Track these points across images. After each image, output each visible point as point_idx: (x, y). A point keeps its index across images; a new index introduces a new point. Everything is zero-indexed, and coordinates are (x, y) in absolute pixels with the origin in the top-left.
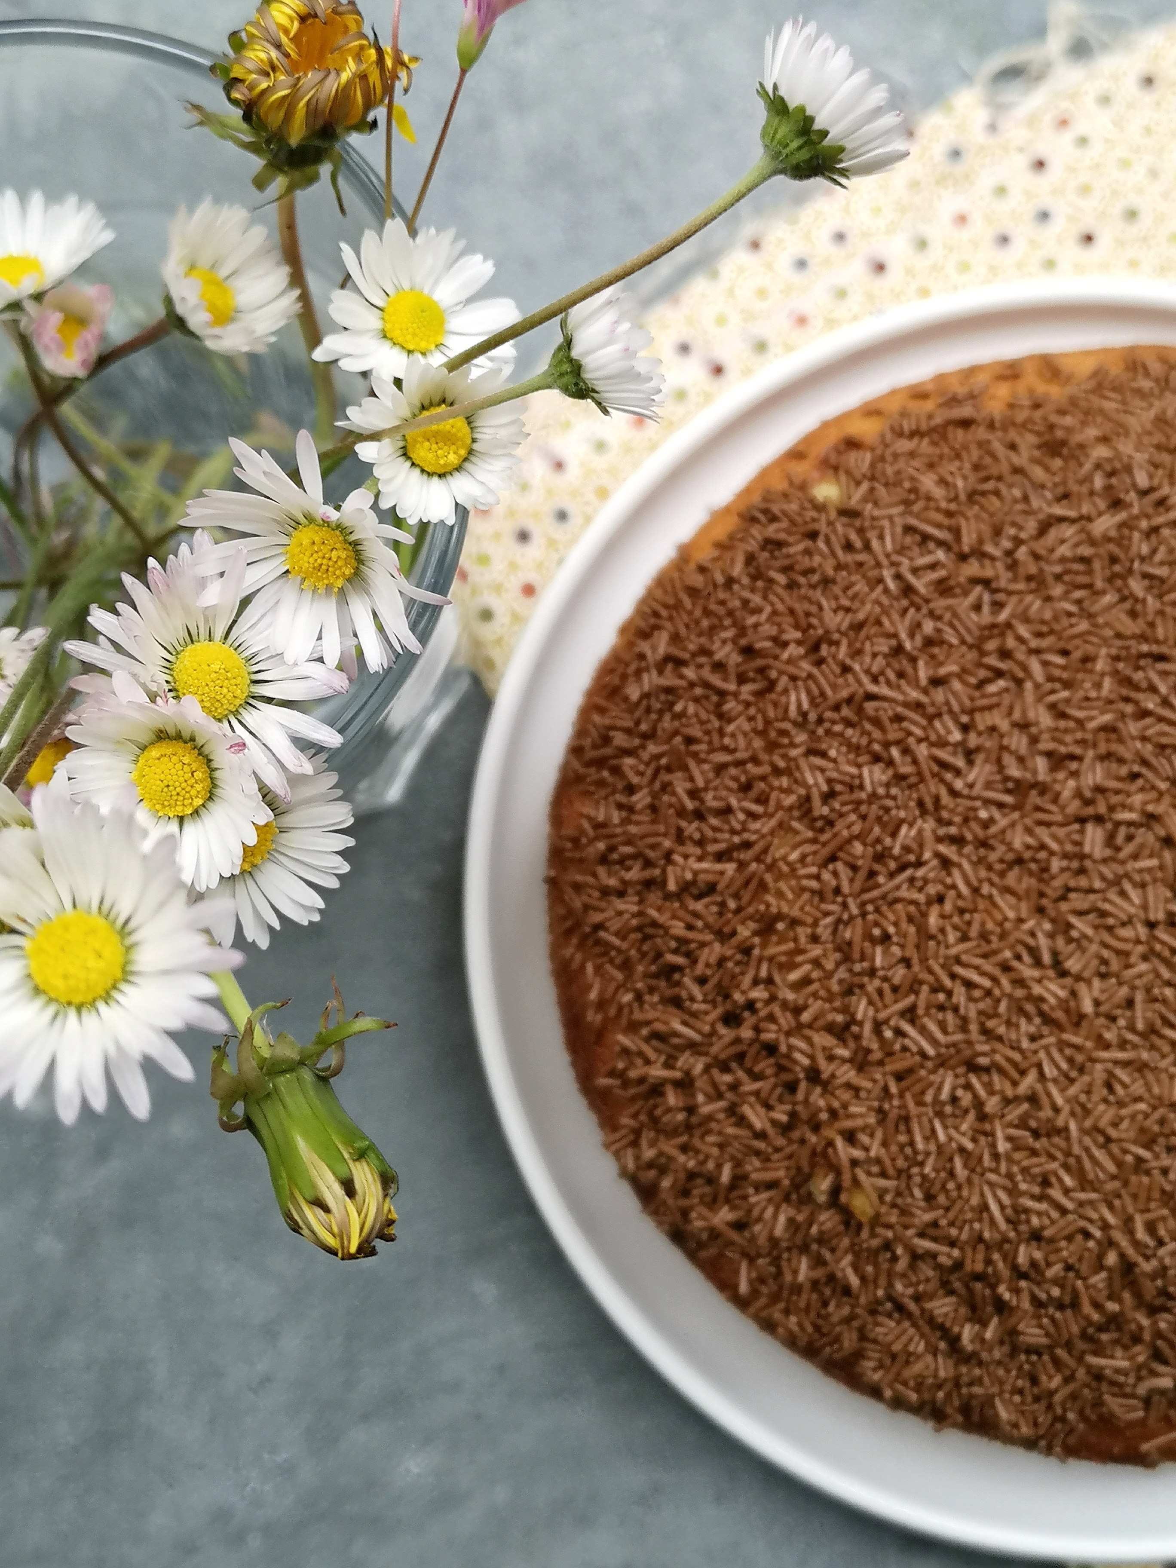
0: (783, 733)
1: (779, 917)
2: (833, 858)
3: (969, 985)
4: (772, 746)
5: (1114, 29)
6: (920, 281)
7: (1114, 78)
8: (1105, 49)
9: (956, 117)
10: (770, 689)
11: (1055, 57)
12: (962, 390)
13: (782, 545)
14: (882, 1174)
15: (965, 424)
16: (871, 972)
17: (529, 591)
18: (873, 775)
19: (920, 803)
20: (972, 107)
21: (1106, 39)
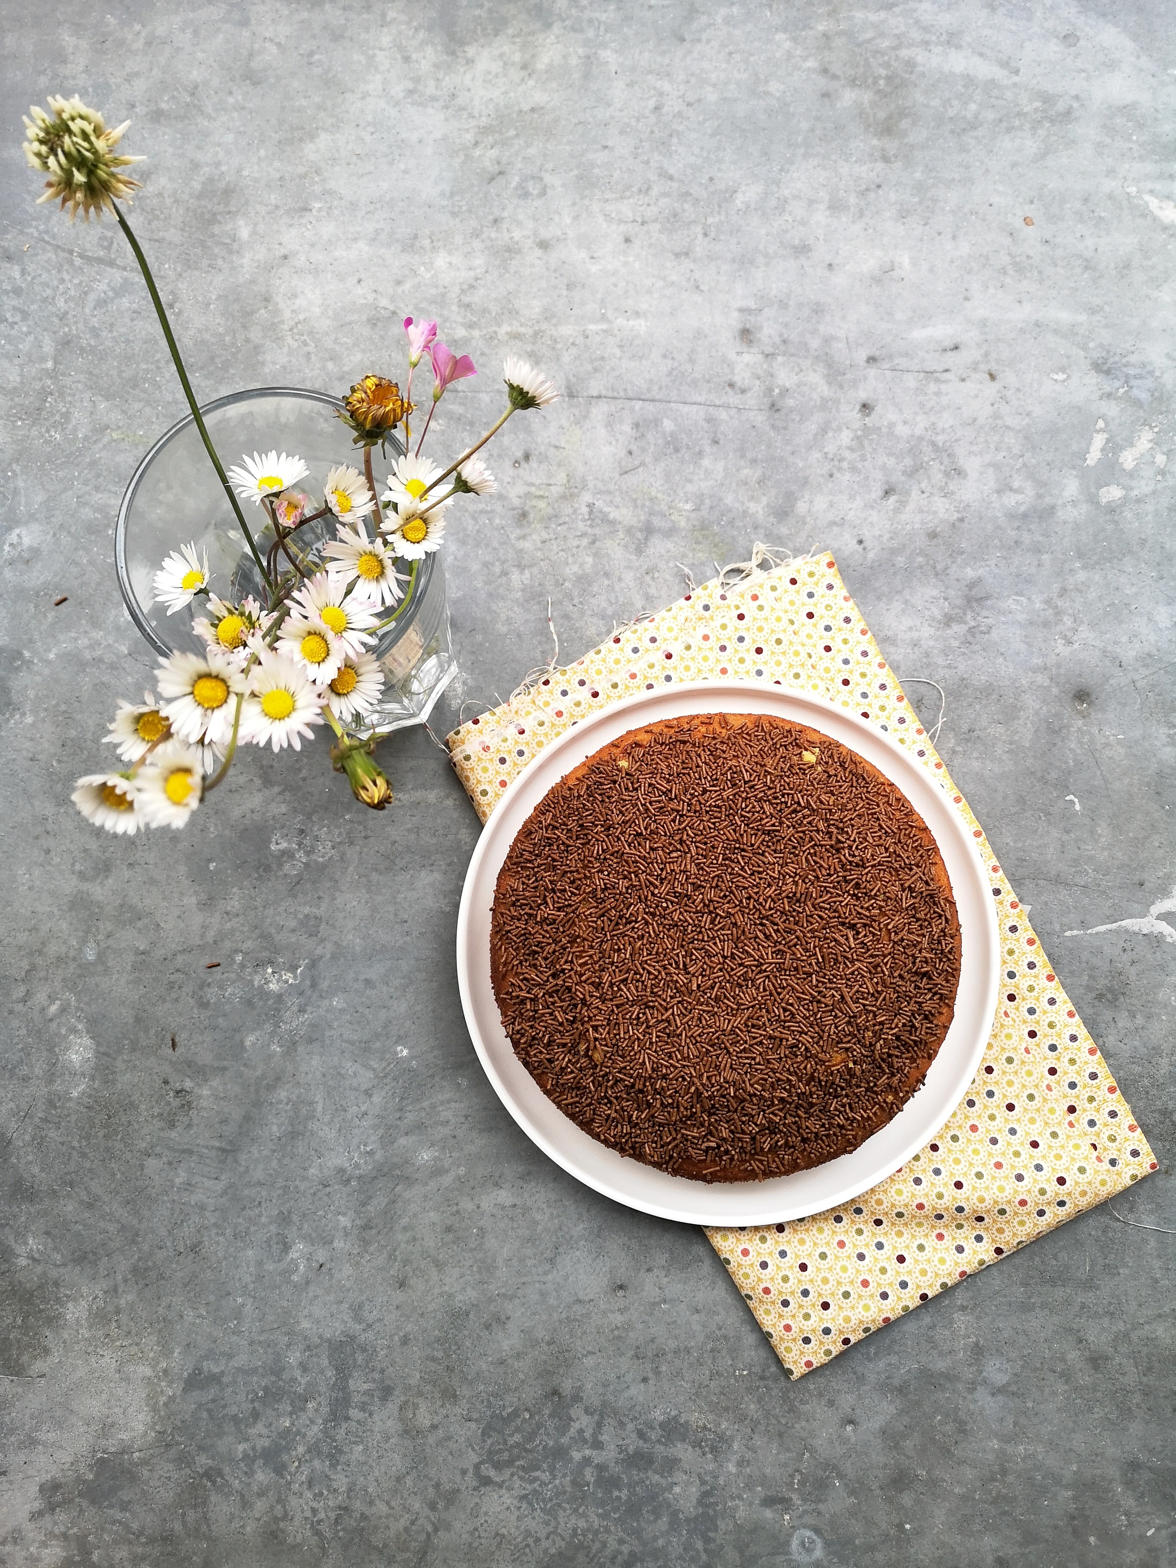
0: (589, 862)
1: (579, 936)
2: (603, 915)
3: (649, 972)
4: (585, 867)
5: (782, 557)
6: (686, 663)
7: (780, 578)
8: (777, 565)
9: (709, 591)
10: (588, 843)
11: (754, 567)
12: (686, 727)
13: (602, 784)
14: (606, 1045)
15: (684, 742)
16: (612, 963)
17: (503, 784)
18: (623, 884)
19: (640, 897)
20: (716, 587)
21: (778, 561)
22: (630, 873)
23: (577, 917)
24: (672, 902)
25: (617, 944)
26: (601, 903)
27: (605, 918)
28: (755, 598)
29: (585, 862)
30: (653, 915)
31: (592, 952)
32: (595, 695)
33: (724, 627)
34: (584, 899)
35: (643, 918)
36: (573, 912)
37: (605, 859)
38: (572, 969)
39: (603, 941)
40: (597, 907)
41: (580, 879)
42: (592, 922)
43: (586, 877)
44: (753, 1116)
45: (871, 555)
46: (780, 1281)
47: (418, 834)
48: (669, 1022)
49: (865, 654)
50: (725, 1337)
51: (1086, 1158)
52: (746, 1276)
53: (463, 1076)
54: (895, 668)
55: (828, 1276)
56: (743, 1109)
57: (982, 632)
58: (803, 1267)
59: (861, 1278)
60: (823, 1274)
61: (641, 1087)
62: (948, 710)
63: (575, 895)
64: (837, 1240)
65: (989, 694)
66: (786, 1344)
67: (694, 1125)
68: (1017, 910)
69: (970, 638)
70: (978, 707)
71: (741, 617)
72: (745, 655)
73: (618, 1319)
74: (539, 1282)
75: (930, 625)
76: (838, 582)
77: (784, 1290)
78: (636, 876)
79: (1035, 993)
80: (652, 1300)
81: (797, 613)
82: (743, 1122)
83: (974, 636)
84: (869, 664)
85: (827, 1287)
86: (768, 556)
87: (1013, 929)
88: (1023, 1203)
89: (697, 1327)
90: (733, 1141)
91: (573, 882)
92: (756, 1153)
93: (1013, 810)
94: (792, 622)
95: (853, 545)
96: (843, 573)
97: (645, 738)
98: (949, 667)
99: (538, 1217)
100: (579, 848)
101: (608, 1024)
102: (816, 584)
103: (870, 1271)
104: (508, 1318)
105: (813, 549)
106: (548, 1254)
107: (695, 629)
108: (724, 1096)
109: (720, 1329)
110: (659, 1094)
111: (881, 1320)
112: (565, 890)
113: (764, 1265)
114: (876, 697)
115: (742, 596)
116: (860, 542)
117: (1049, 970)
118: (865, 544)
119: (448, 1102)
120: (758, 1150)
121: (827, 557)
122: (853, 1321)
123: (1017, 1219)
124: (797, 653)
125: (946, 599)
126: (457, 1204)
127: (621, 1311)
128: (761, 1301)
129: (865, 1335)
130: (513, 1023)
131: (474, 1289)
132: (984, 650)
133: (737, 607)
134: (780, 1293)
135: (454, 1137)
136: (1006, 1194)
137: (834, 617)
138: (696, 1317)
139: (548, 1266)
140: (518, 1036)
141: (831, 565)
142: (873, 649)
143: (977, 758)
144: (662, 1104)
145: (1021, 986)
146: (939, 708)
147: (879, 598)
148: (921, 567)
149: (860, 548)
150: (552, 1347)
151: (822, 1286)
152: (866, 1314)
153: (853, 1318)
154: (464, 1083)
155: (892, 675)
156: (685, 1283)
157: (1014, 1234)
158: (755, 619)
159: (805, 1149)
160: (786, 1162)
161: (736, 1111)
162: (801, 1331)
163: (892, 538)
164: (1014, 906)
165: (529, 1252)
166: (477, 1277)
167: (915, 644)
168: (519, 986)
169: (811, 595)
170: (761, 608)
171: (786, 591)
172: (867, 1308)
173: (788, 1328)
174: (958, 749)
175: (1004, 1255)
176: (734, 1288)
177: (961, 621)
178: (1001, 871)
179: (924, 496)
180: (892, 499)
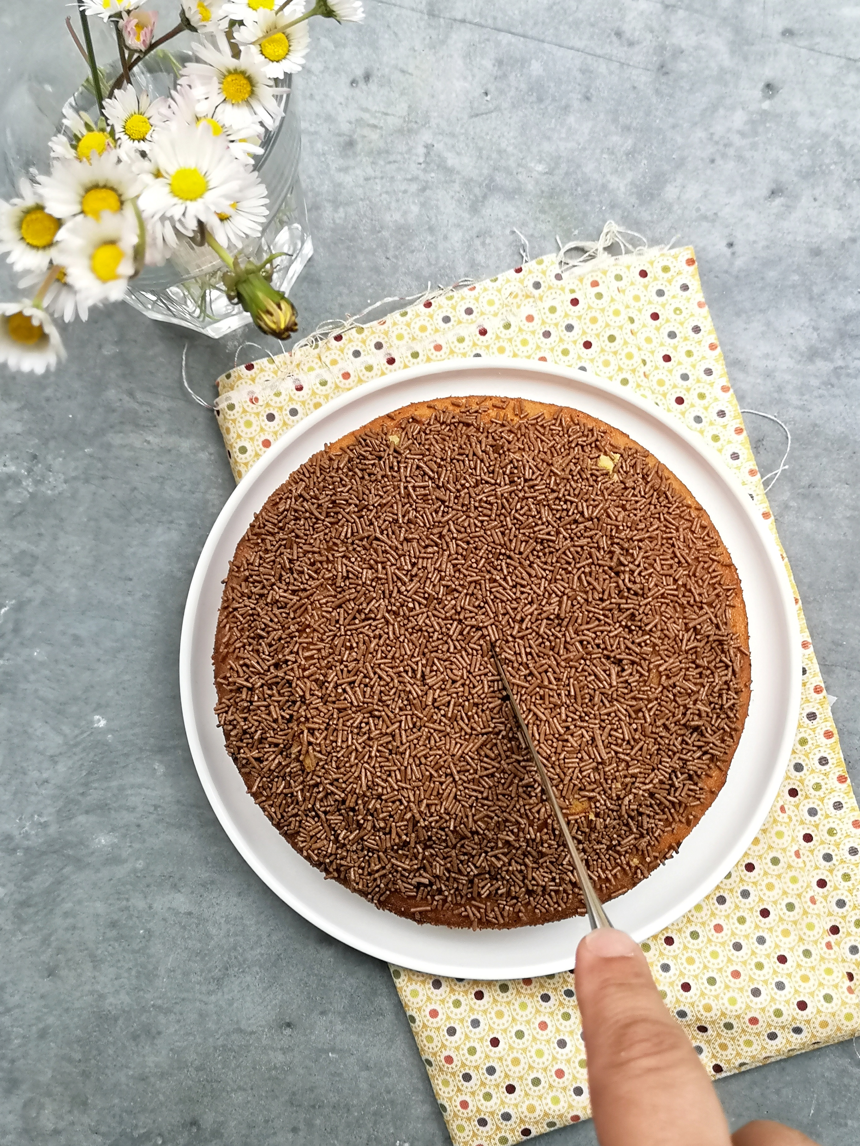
0: (336, 544)
1: (309, 626)
2: (340, 606)
3: (380, 678)
5: (634, 242)
6: (502, 344)
7: (628, 268)
8: (628, 252)
9: (543, 266)
10: (337, 523)
11: (601, 249)
12: (475, 407)
13: (366, 458)
16: (341, 662)
17: (267, 444)
18: (367, 574)
19: (384, 592)
20: (553, 263)
21: (630, 247)
22: (377, 563)
23: (311, 604)
24: (420, 604)
25: (350, 641)
26: (340, 593)
27: (342, 610)
28: (595, 284)
29: (331, 544)
30: (396, 614)
31: (321, 645)
32: (391, 361)
33: (553, 310)
34: (322, 584)
35: (384, 617)
36: (307, 598)
37: (353, 543)
38: (296, 662)
39: (335, 635)
40: (334, 596)
41: (321, 562)
42: (327, 612)
43: (328, 561)
45: (739, 263)
46: (466, 1052)
47: (162, 483)
49: (709, 372)
50: (392, 1102)
51: (836, 986)
52: (430, 1039)
53: (161, 762)
54: (741, 398)
55: (521, 1057)
57: (848, 375)
58: (495, 1042)
59: (556, 1067)
60: (515, 1055)
61: (351, 805)
62: (791, 457)
63: (313, 579)
64: (539, 1020)
65: (841, 448)
66: (459, 1122)
67: (407, 856)
68: (821, 696)
69: (834, 380)
70: (825, 460)
71: (575, 302)
72: (570, 347)
73: (279, 1058)
74: (201, 1001)
75: (791, 357)
76: (695, 284)
77: (468, 1063)
78: (384, 568)
79: (821, 793)
80: (320, 1046)
81: (640, 311)
82: (461, 862)
83: (838, 378)
84: (711, 384)
85: (516, 1069)
86: (620, 239)
87: (812, 716)
88: (754, 1021)
89: (363, 1085)
90: (448, 880)
91: (313, 564)
93: (841, 585)
94: (632, 320)
95: (722, 246)
96: (702, 274)
97: (425, 414)
98: (803, 408)
99: (214, 931)
100: (327, 527)
102: (670, 281)
103: (568, 1061)
104: (159, 1033)
105: (673, 240)
106: (217, 973)
107: (519, 307)
109: (389, 1092)
111: (569, 1116)
112: (302, 572)
113: (452, 1031)
114: (711, 424)
115: (581, 280)
116: (731, 245)
117: (842, 770)
118: (736, 248)
119: (140, 786)
120: (475, 895)
121: (687, 253)
122: (538, 1112)
123: (744, 1038)
124: (630, 356)
125: (816, 329)
126: (127, 900)
127: (284, 1051)
128: (441, 1070)
129: (548, 1130)
130: (226, 712)
131: (128, 994)
132: (847, 396)
133: (573, 291)
134: (463, 1065)
135: (139, 826)
136: (737, 1007)
137: (682, 324)
138: (365, 1074)
139: (212, 986)
140: (230, 727)
141: (690, 262)
142: (719, 368)
143: (812, 519)
144: (374, 827)
145: (806, 782)
146: (781, 454)
147: (738, 314)
148: (794, 286)
149: (728, 252)
150: (200, 1074)
151: (511, 1066)
152: (553, 1107)
153: (538, 1108)
154: (160, 769)
155: (735, 401)
156: (360, 1035)
157: (738, 1054)
158: (590, 307)
159: (531, 903)
161: (454, 847)
162: (479, 1110)
163: (768, 247)
164: (818, 690)
165: (196, 966)
166: (134, 982)
167: (768, 375)
168: (237, 672)
169: (660, 293)
170: (599, 296)
171: (632, 284)
172: (556, 1100)
173: (464, 1105)
174: (792, 504)
175: (723, 1075)
176: (416, 1050)
177: (827, 357)
178: (811, 649)
179: (816, 204)
180: (778, 201)
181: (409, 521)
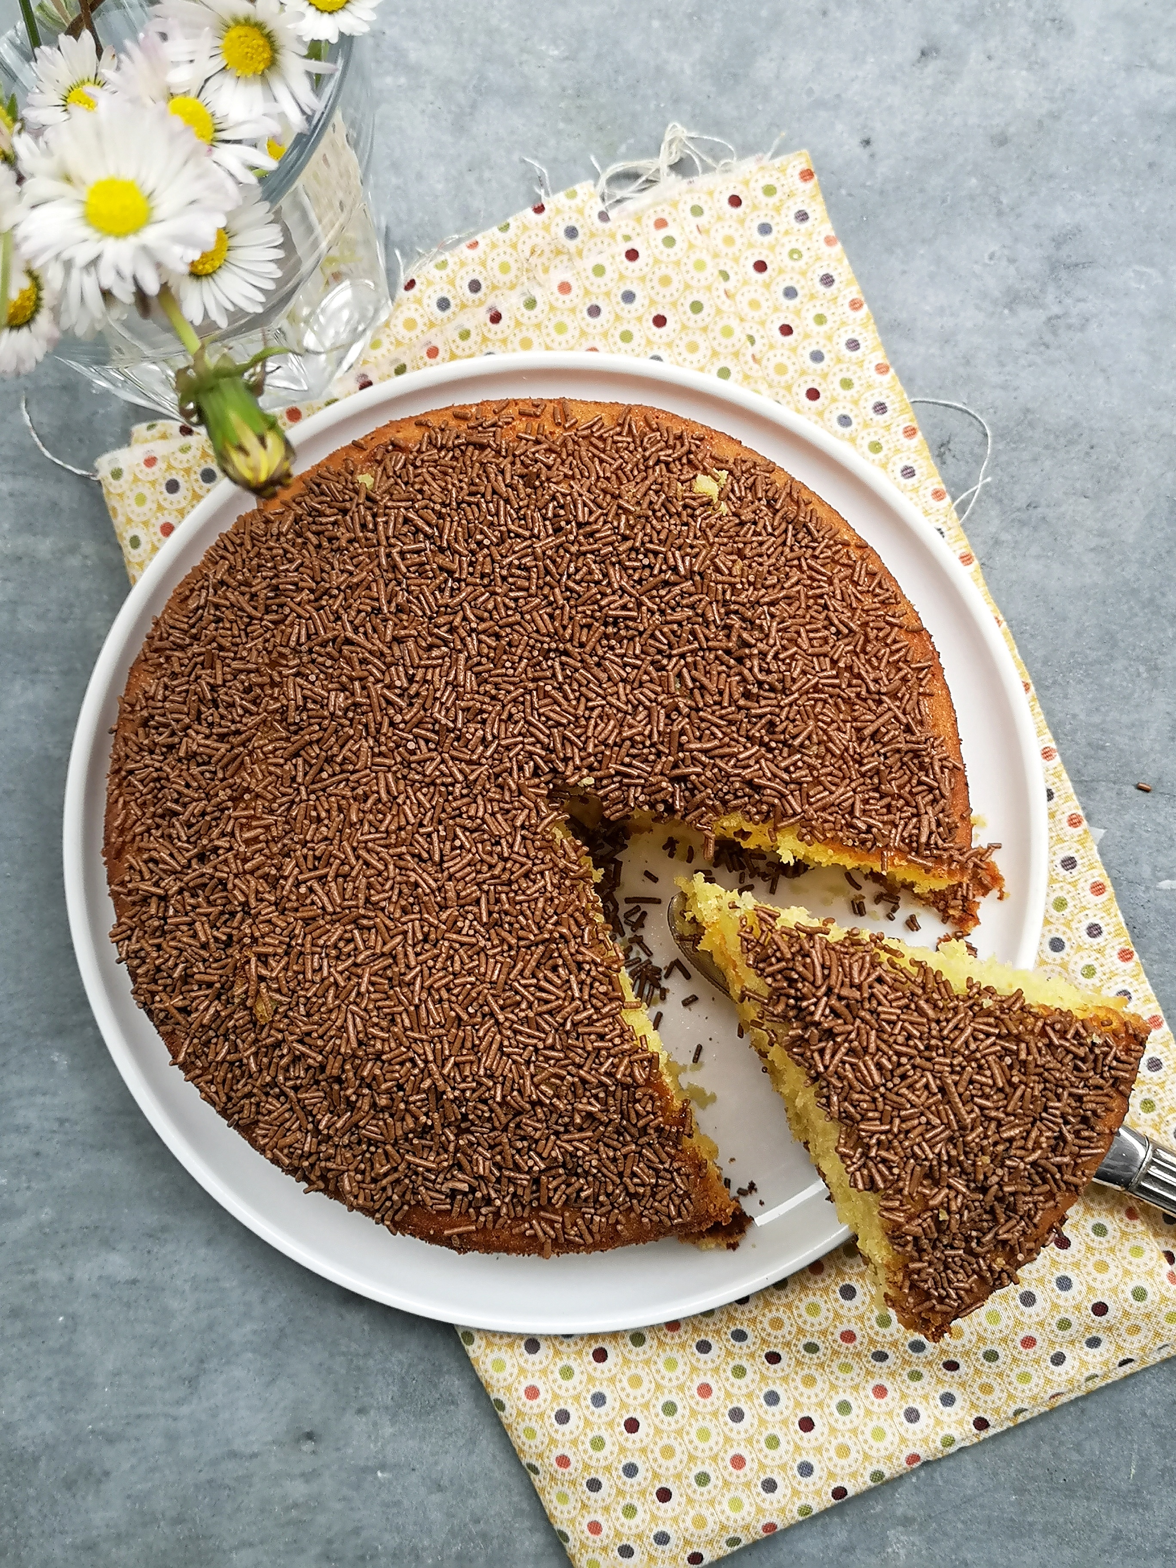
5: (716, 152)
7: (711, 193)
8: (707, 169)
9: (577, 201)
10: (282, 621)
11: (665, 169)
12: (491, 419)
13: (322, 514)
14: (279, 991)
15: (482, 447)
16: (304, 843)
17: (167, 528)
18: (338, 700)
19: (366, 726)
20: (591, 196)
21: (710, 161)
22: (352, 679)
23: (250, 754)
24: (427, 741)
25: (315, 809)
26: (296, 733)
27: (300, 761)
28: (661, 224)
29: (275, 655)
31: (271, 819)
33: (599, 270)
37: (310, 651)
38: (231, 849)
39: (292, 802)
40: (287, 739)
42: (276, 765)
43: (273, 684)
44: (536, 1142)
45: (883, 169)
46: (588, 1445)
48: (394, 958)
49: (853, 345)
50: (484, 1536)
51: (1150, 1273)
52: (531, 1433)
54: (908, 381)
55: (675, 1444)
56: (518, 1126)
57: (1069, 327)
58: (632, 1426)
59: (731, 1453)
60: (666, 1441)
61: (335, 1072)
62: (995, 465)
63: (251, 714)
64: (697, 1383)
65: (1071, 442)
66: (590, 1555)
67: (430, 1148)
68: (1079, 830)
69: (1048, 338)
70: (1048, 464)
71: (632, 255)
72: (633, 327)
73: (298, 1490)
74: (166, 1415)
75: (978, 307)
76: (817, 210)
77: (593, 1463)
78: (364, 688)
79: (1095, 980)
80: (362, 1463)
81: (736, 260)
82: (519, 1151)
83: (1055, 333)
84: (860, 364)
85: (670, 1463)
86: (692, 150)
87: (1069, 863)
88: (1029, 1342)
89: (436, 1516)
90: (498, 1180)
91: (248, 690)
92: (541, 1208)
93: (1093, 655)
94: (725, 276)
95: (853, 144)
96: (829, 195)
97: (412, 436)
98: (1004, 387)
99: (174, 1304)
100: (268, 629)
101: (287, 953)
102: (778, 209)
103: (750, 1440)
104: (107, 1474)
105: (776, 142)
106: (187, 1370)
107: (546, 270)
108: (484, 1102)
109: (477, 1521)
110: (369, 1086)
111: (760, 1528)
112: (233, 705)
113: (563, 1417)
114: (866, 425)
115: (639, 219)
116: (867, 142)
117: (1124, 940)
118: (874, 147)
119: (32, 1092)
120: (544, 1201)
121: (799, 161)
122: (710, 1525)
123: (1017, 1371)
124: (728, 332)
125: (1012, 261)
126: (33, 1271)
127: (307, 1477)
128: (553, 1478)
129: (729, 1550)
130: (129, 938)
131: (50, 1418)
132: (1072, 360)
133: (627, 238)
134: (587, 1467)
136: (1001, 1325)
137: (803, 274)
138: (436, 1498)
139: (182, 1391)
140: (137, 962)
141: (807, 175)
142: (869, 338)
143: (1038, 557)
144: (374, 1105)
145: (1071, 966)
146: (979, 461)
147: (890, 251)
148: (972, 198)
149: (863, 154)
150: (178, 1529)
151: (661, 1460)
152: (733, 1515)
153: (710, 1520)
155: (899, 387)
156: (423, 1439)
157: (1010, 1396)
158: (657, 261)
159: (631, 1209)
160: (595, 1229)
161: (505, 1129)
162: (618, 1534)
163: (924, 140)
164: (1074, 822)
165: (154, 1362)
166: (57, 1398)
167: (947, 339)
169: (765, 229)
170: (670, 242)
171: (720, 218)
172: (736, 1504)
173: (595, 1528)
174: (1005, 537)
175: (991, 1432)
176: (512, 1452)
177: (1035, 302)
178: (1057, 759)
179: (993, 64)
180: (933, 66)
181: (400, 609)
